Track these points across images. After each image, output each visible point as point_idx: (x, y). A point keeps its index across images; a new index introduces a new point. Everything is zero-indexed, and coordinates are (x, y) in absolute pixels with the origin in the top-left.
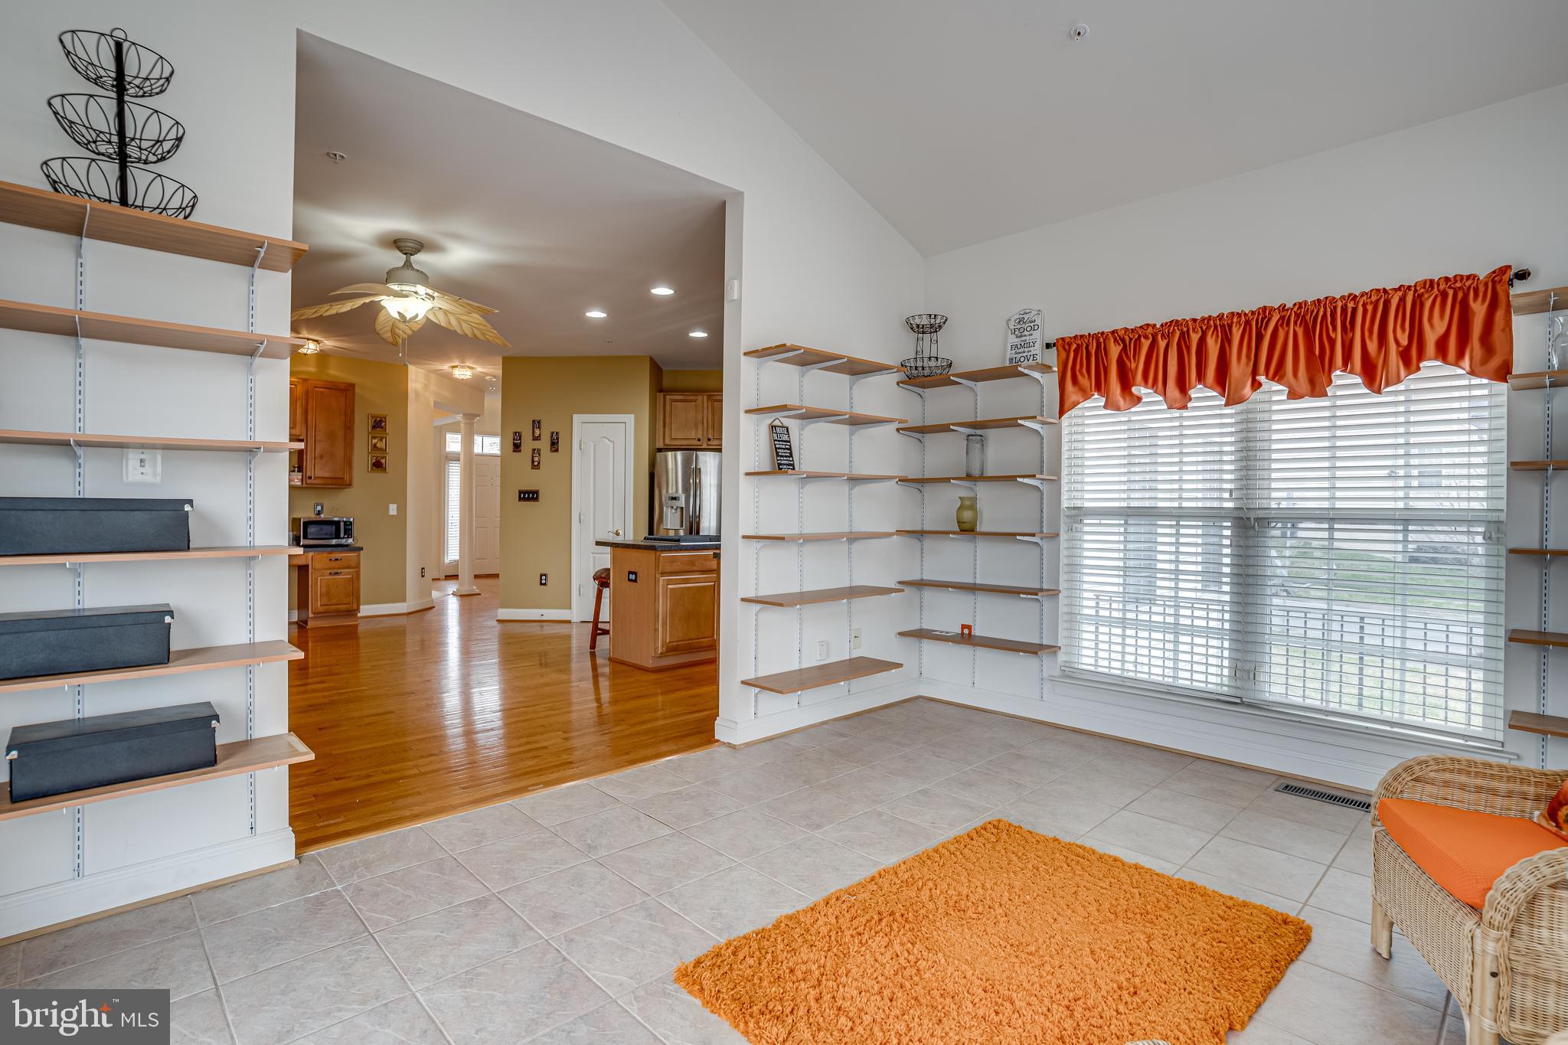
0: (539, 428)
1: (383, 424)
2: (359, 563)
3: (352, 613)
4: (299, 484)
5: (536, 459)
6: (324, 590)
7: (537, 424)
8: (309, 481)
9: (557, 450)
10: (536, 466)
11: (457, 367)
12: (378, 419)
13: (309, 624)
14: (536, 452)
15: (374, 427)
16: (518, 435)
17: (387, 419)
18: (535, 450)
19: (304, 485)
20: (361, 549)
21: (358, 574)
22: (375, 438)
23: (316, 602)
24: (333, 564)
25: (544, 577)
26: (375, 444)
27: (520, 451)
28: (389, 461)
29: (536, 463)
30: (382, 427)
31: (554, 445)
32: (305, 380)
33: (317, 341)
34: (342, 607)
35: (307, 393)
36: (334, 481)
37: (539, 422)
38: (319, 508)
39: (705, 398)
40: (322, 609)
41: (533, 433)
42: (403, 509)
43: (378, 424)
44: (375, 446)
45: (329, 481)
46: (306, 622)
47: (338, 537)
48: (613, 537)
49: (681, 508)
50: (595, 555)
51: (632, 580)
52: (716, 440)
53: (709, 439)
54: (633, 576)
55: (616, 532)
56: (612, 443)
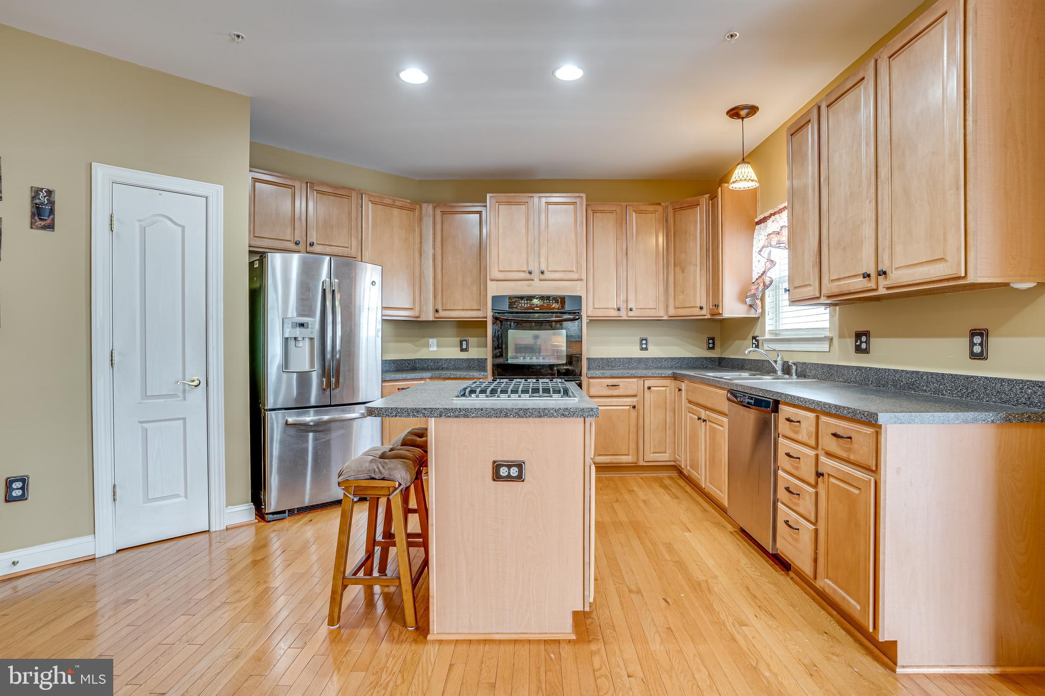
9: (50, 227)
25: (17, 485)
31: (42, 214)
39: (304, 184)
48: (184, 391)
49: (311, 339)
50: (144, 425)
51: (509, 478)
52: (321, 247)
53: (312, 245)
54: (511, 469)
55: (193, 381)
56: (180, 229)
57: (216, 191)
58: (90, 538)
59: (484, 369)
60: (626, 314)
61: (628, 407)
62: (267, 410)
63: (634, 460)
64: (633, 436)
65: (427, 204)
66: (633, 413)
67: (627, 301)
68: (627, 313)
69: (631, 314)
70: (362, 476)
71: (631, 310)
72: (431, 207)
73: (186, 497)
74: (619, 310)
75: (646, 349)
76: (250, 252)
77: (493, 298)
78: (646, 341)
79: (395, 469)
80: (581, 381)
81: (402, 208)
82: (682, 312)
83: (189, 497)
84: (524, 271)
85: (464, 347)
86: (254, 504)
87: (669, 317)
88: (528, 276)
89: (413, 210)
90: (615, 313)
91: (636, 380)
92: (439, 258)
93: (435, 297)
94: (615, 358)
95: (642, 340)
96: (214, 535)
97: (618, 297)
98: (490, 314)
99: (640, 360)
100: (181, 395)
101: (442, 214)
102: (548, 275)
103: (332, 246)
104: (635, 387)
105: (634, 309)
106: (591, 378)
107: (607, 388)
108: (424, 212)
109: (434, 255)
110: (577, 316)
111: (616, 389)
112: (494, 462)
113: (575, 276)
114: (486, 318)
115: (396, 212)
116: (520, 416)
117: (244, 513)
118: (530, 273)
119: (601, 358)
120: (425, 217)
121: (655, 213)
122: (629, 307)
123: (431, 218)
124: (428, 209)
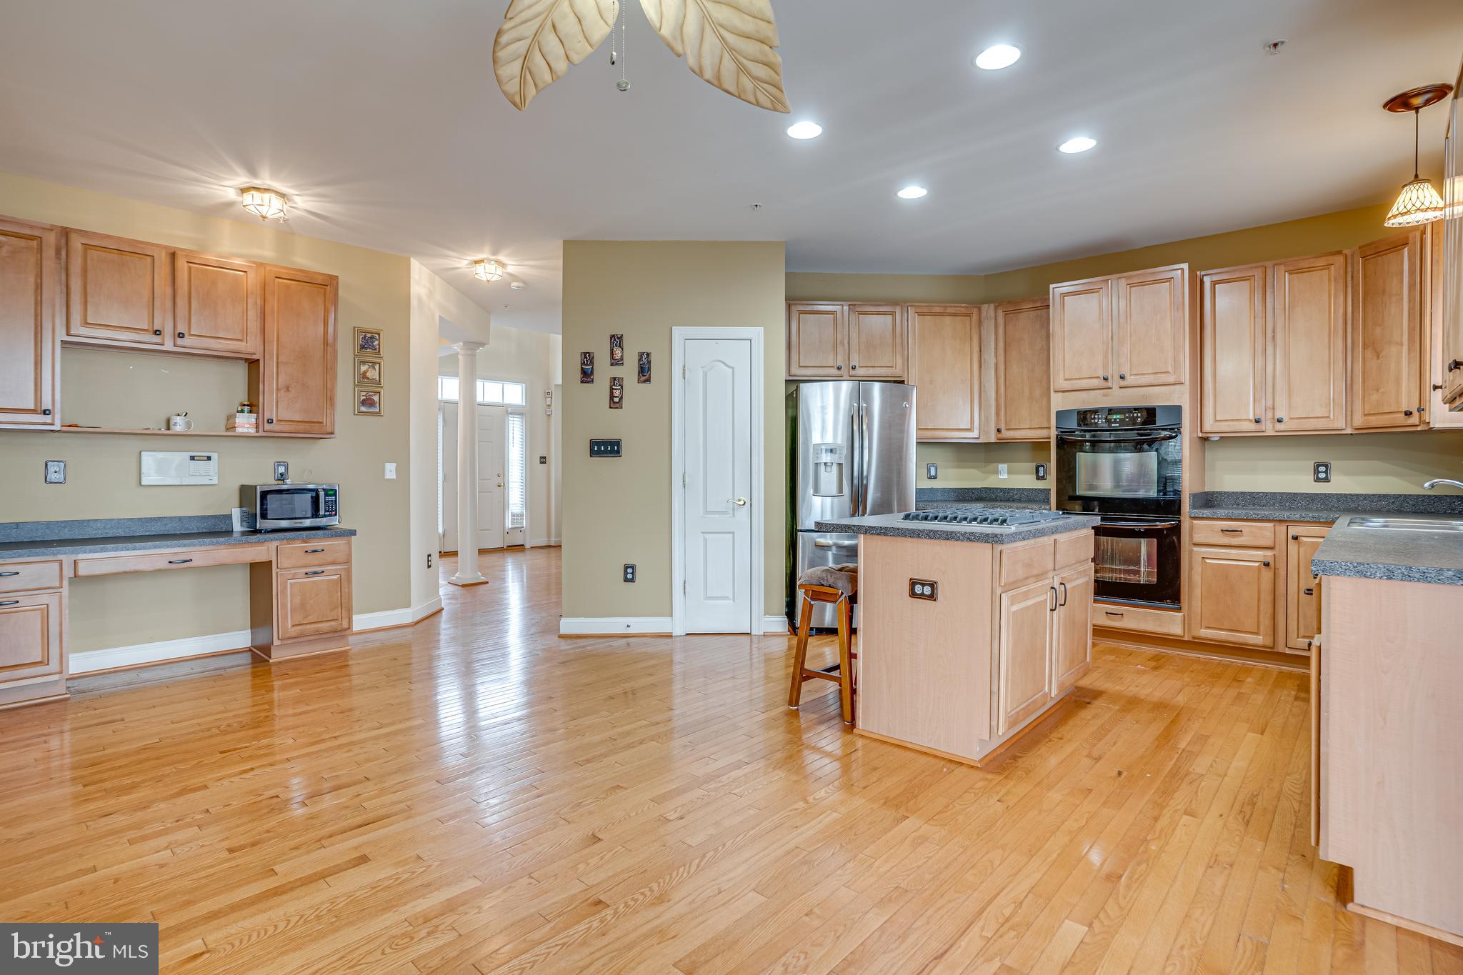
0: (620, 346)
1: (376, 343)
2: (350, 555)
3: (342, 632)
4: (252, 431)
5: (617, 393)
6: (297, 600)
7: (617, 341)
8: (268, 427)
9: (648, 380)
10: (615, 403)
11: (482, 261)
12: (369, 335)
13: (273, 654)
14: (616, 382)
15: (362, 347)
16: (588, 358)
17: (381, 335)
18: (615, 379)
19: (261, 433)
20: (353, 533)
21: (349, 571)
22: (364, 363)
23: (285, 617)
24: (312, 558)
25: (630, 570)
26: (365, 373)
27: (592, 381)
28: (387, 398)
29: (616, 400)
30: (373, 348)
31: (644, 371)
32: (261, 265)
33: (283, 195)
34: (325, 626)
35: (264, 287)
36: (307, 426)
37: (621, 338)
38: (282, 469)
39: (846, 308)
40: (294, 631)
41: (612, 354)
42: (403, 470)
43: (368, 343)
44: (364, 375)
45: (302, 427)
46: (266, 649)
47: (315, 514)
48: (734, 509)
49: (840, 465)
50: (706, 536)
51: (922, 596)
52: (864, 369)
53: (854, 368)
54: (925, 588)
55: (740, 500)
56: (731, 370)
57: (756, 333)
58: (669, 619)
59: (1047, 501)
60: (1271, 427)
61: (1257, 564)
62: (799, 531)
63: (1269, 642)
64: (1266, 608)
65: (987, 305)
66: (1267, 575)
67: (1274, 409)
68: (1274, 427)
69: (1280, 426)
70: (814, 582)
71: (1280, 421)
72: (992, 306)
73: (734, 600)
74: (1257, 421)
75: (1327, 480)
76: (787, 381)
77: (1058, 413)
78: (1327, 469)
79: (839, 579)
80: (1180, 521)
81: (955, 315)
82: (1375, 421)
83: (736, 601)
84: (1098, 377)
85: (1041, 474)
86: (788, 617)
87: (1356, 429)
88: (1104, 384)
89: (969, 315)
90: (1253, 426)
91: (1271, 524)
92: (1002, 367)
93: (997, 414)
94: (1267, 493)
95: (1318, 466)
96: (755, 640)
97: (1257, 405)
98: (1053, 433)
99: (1312, 498)
100: (731, 512)
101: (1005, 314)
102: (1130, 380)
103: (875, 367)
104: (1270, 535)
105: (1285, 420)
106: (1195, 518)
107: (1221, 533)
108: (984, 314)
109: (996, 365)
110: (1175, 432)
111: (1238, 536)
112: (911, 579)
113: (1171, 379)
114: (1050, 438)
115: (948, 320)
116: (930, 538)
117: (778, 623)
118: (1106, 379)
119: (1241, 493)
120: (986, 321)
121: (1329, 269)
122: (1276, 418)
123: (993, 321)
124: (988, 310)
